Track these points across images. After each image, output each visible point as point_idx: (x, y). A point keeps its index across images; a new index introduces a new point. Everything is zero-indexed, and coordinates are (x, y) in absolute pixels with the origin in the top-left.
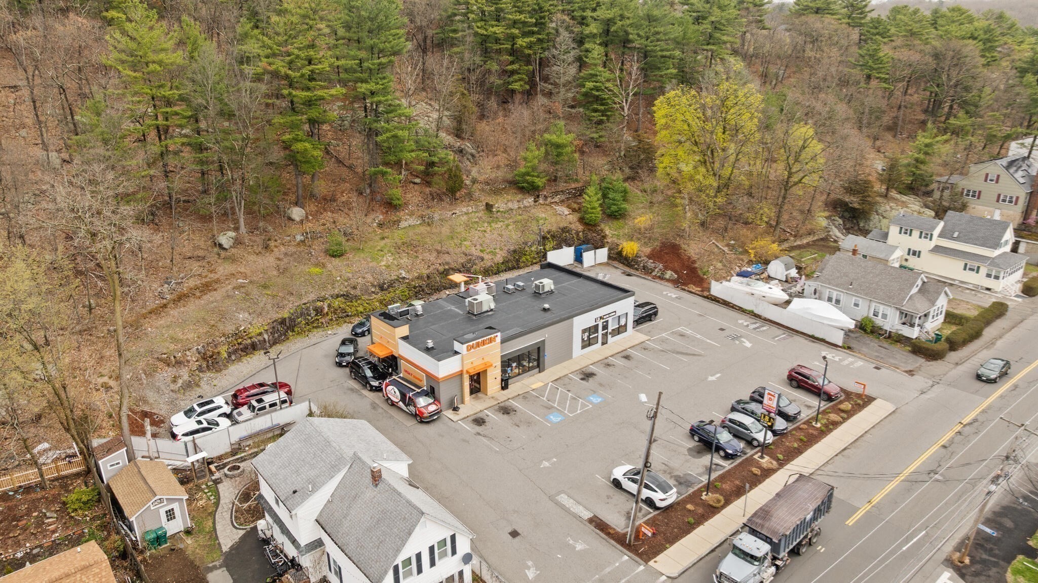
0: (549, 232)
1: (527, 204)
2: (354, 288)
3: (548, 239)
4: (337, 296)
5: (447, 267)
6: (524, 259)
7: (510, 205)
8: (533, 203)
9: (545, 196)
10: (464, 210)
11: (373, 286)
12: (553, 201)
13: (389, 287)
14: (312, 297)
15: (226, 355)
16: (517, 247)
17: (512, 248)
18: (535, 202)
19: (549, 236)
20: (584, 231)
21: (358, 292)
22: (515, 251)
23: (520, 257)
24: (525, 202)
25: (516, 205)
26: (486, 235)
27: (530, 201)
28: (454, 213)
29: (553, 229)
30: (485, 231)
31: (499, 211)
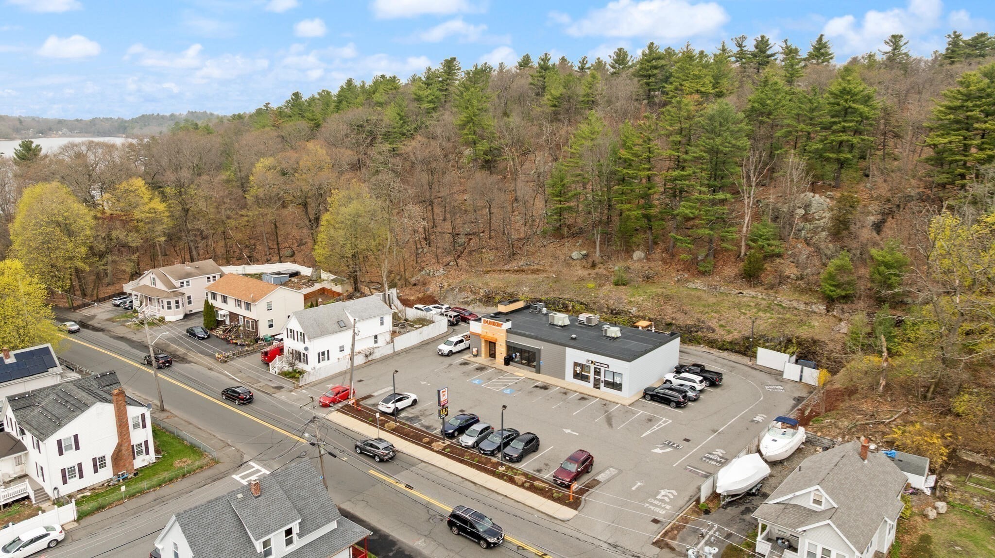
0: (797, 338)
1: (817, 310)
2: (594, 303)
3: (793, 343)
4: (581, 303)
5: (674, 322)
7: (795, 304)
8: (824, 312)
9: (842, 309)
10: (753, 293)
11: (608, 308)
13: (617, 313)
14: (567, 296)
15: (497, 301)
17: (747, 335)
18: (827, 311)
21: (595, 307)
24: (813, 307)
25: (802, 307)
26: (742, 317)
27: (821, 308)
28: (741, 293)
29: (804, 337)
30: (745, 314)
31: (780, 305)
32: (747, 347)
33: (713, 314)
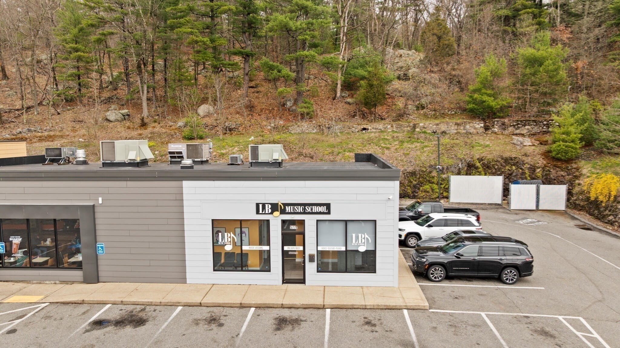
0: (480, 160)
1: (472, 130)
3: (477, 168)
6: (427, 187)
7: (443, 127)
8: (482, 130)
9: (503, 124)
10: (381, 127)
12: (518, 131)
16: (417, 169)
17: (410, 169)
18: (486, 128)
19: (478, 164)
20: (545, 166)
22: (413, 174)
23: (421, 184)
24: (468, 126)
25: (453, 129)
26: (386, 152)
27: (477, 126)
28: (364, 129)
29: (490, 157)
30: (388, 148)
31: (425, 132)
32: (415, 186)
33: (347, 154)
